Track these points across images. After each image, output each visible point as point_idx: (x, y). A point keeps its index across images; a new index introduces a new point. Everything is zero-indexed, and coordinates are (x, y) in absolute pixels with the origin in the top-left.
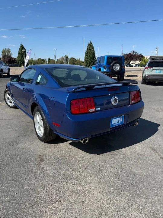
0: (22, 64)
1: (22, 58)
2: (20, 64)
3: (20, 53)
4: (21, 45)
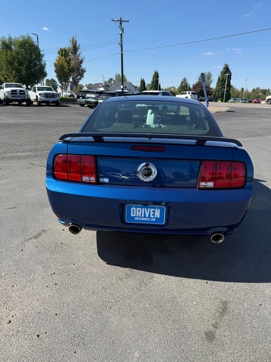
0: (220, 97)
1: (222, 88)
2: (217, 97)
3: (221, 79)
4: (226, 65)
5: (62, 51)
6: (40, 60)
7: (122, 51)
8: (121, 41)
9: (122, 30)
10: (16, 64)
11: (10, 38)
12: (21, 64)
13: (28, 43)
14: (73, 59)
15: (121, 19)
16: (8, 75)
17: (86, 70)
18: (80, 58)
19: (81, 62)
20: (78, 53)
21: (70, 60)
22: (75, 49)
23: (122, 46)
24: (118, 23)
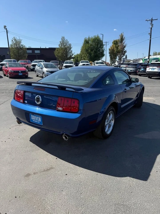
5: (115, 42)
6: (102, 47)
7: (151, 38)
8: (151, 32)
9: (152, 25)
10: (90, 51)
11: (89, 37)
12: (92, 50)
13: (97, 39)
14: (120, 46)
15: (152, 19)
16: (85, 57)
17: (127, 51)
18: (124, 45)
19: (125, 47)
20: (124, 42)
21: (118, 46)
22: (122, 39)
23: (151, 36)
24: (150, 22)
